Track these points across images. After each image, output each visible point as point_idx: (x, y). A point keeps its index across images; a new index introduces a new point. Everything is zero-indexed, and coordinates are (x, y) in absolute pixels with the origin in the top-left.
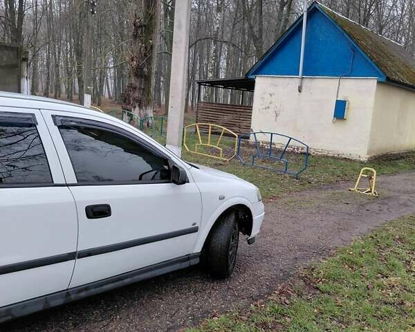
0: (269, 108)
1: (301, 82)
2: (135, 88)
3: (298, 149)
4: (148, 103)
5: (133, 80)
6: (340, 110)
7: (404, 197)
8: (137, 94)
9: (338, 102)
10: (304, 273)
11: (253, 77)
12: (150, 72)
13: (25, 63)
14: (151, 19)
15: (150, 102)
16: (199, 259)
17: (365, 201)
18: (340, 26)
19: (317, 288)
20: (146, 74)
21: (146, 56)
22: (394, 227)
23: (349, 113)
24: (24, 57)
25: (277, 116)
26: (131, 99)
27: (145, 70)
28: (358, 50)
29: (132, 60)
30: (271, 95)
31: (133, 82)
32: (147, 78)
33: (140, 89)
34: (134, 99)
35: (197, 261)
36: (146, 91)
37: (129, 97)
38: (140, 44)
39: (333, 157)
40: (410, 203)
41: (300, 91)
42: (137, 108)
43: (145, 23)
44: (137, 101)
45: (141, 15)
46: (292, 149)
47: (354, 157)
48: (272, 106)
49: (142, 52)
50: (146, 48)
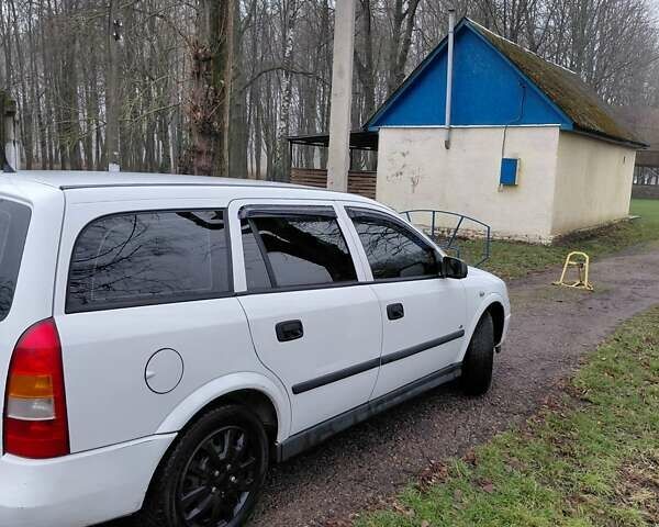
0: (401, 174)
1: (449, 133)
2: (200, 153)
3: (449, 232)
5: (197, 141)
6: (509, 172)
7: (627, 290)
8: (203, 162)
9: (505, 161)
10: (563, 385)
11: (375, 129)
12: (222, 128)
13: (12, 119)
14: (221, 48)
16: (460, 370)
17: (581, 297)
18: (502, 52)
19: (587, 400)
20: (217, 130)
21: (215, 103)
22: (636, 327)
23: (522, 177)
24: (9, 109)
25: (414, 184)
27: (215, 124)
28: (530, 87)
29: (195, 111)
30: (404, 155)
31: (197, 143)
32: (218, 137)
33: (208, 153)
35: (458, 373)
36: (217, 155)
37: (192, 166)
38: (207, 86)
39: (502, 241)
40: (637, 297)
41: (448, 148)
43: (213, 55)
45: (206, 42)
46: (440, 232)
47: (532, 239)
48: (405, 171)
49: (209, 98)
50: (216, 91)
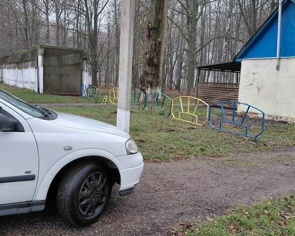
0: (252, 84)
1: (279, 62)
2: (148, 74)
4: (157, 85)
5: (147, 69)
8: (149, 78)
11: (239, 60)
12: (158, 62)
13: (86, 61)
14: (159, 23)
15: (159, 84)
16: (44, 206)
20: (156, 63)
21: (155, 50)
24: (85, 57)
25: (259, 90)
26: (145, 81)
27: (155, 60)
29: (146, 54)
30: (254, 74)
32: (157, 66)
33: (151, 74)
34: (147, 82)
36: (156, 75)
38: (152, 42)
41: (278, 70)
42: (149, 88)
43: (155, 27)
44: (149, 83)
45: (153, 21)
46: (272, 118)
48: (255, 83)
49: (153, 47)
50: (155, 44)
